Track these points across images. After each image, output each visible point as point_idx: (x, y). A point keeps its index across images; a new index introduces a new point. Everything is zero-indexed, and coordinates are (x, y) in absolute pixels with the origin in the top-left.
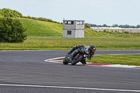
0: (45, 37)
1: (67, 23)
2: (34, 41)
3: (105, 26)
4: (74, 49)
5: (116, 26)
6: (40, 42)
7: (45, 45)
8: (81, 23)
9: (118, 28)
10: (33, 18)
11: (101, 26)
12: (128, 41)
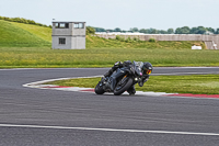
0: (24, 49)
1: (59, 27)
2: (7, 55)
3: (118, 30)
4: (115, 69)
5: (136, 30)
6: (17, 55)
7: (24, 61)
8: (81, 25)
9: (138, 34)
10: (5, 19)
11: (111, 31)
12: (153, 53)
